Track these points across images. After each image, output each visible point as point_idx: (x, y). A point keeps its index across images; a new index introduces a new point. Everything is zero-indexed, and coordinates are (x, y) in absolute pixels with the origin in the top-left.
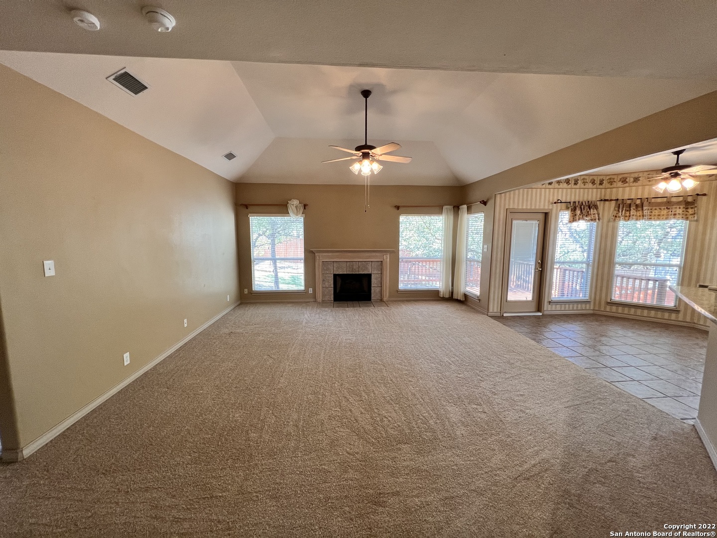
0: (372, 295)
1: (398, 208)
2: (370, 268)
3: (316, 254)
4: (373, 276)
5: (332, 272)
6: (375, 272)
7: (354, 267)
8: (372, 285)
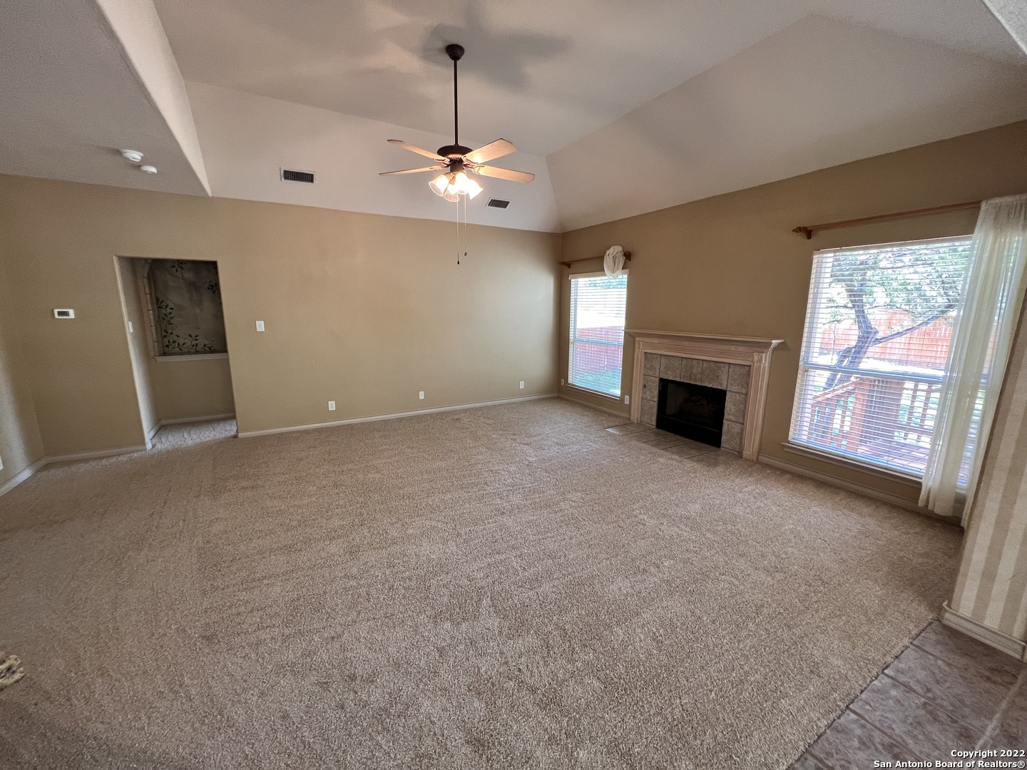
0: (724, 438)
1: (808, 232)
2: (724, 377)
3: (637, 339)
4: (729, 398)
5: (657, 375)
6: (735, 388)
7: (695, 371)
8: (726, 417)
